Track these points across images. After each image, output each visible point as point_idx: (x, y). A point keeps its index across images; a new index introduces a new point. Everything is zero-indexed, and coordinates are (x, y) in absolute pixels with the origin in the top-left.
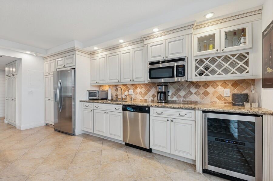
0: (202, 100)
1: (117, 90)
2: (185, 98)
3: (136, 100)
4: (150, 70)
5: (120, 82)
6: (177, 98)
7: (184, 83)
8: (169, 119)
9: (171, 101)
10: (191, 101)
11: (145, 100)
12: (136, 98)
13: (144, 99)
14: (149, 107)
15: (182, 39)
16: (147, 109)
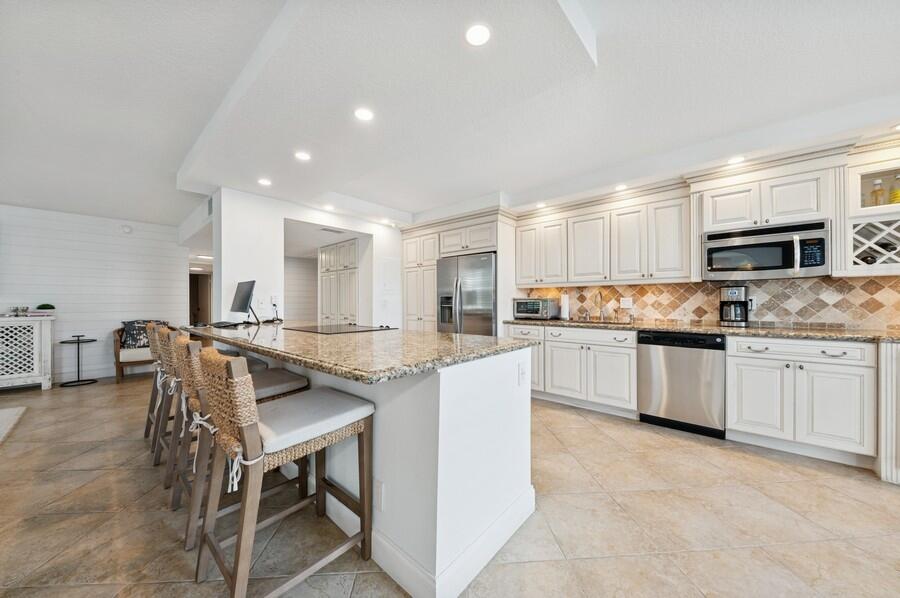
0: (859, 322)
1: (582, 299)
2: (802, 316)
3: (642, 320)
4: (711, 251)
5: (608, 278)
6: (777, 315)
7: (798, 282)
8: (791, 364)
9: (755, 322)
10: (823, 325)
11: (673, 321)
12: (641, 317)
13: (668, 317)
14: (722, 336)
15: (817, 180)
16: (719, 340)
